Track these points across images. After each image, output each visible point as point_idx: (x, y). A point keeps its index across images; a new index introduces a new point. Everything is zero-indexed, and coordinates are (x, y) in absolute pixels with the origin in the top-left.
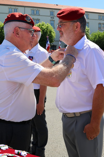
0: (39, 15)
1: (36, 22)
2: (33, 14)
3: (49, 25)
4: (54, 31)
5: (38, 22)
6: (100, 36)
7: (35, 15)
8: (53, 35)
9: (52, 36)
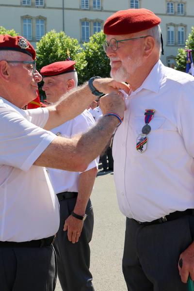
0: (101, 11)
1: (93, 27)
2: (85, 8)
7: (89, 10)
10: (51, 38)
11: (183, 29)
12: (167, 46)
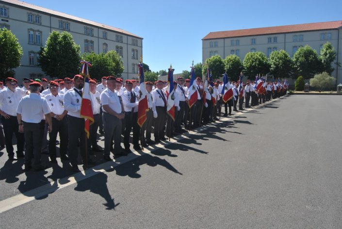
12: (28, 44)
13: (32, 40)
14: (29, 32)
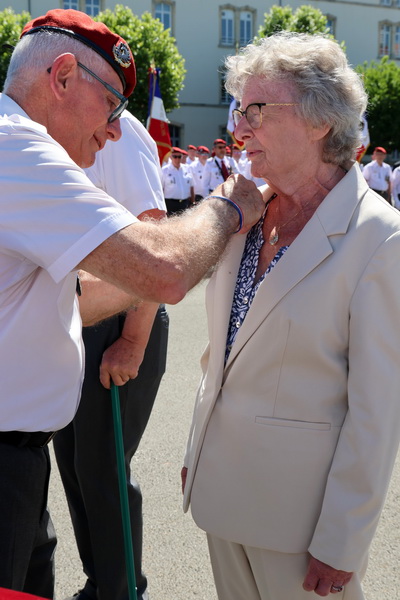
3: (156, 23)
4: (177, 56)
5: (92, 6)
6: (394, 82)
8: (174, 73)
9: (171, 76)
10: (5, 23)
11: (249, 16)
12: (220, 46)
13: (230, 35)
14: (223, 14)
